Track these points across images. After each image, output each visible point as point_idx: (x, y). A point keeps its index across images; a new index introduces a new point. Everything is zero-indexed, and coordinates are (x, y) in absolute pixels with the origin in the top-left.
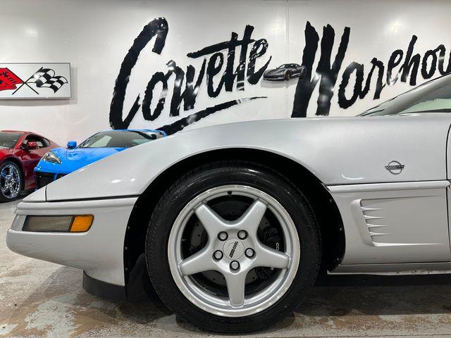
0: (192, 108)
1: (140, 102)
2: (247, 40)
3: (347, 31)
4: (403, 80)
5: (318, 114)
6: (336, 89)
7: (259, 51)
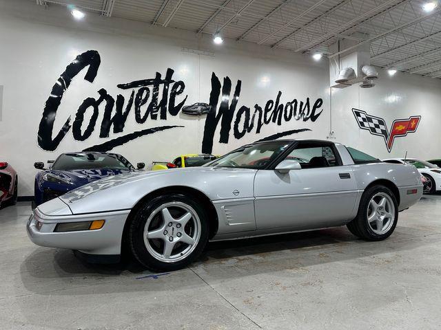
0: (122, 131)
1: (71, 124)
2: (168, 80)
3: (239, 82)
4: (274, 121)
5: (220, 142)
6: (233, 124)
7: (178, 90)
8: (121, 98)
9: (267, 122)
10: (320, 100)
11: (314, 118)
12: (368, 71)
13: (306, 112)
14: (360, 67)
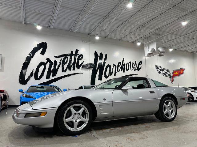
0: (56, 76)
1: (34, 73)
2: (76, 54)
3: (106, 55)
4: (122, 71)
5: (99, 80)
6: (104, 72)
7: (80, 58)
8: (56, 62)
9: (118, 71)
10: (141, 62)
11: (139, 69)
12: (161, 49)
13: (135, 67)
14: (157, 48)
